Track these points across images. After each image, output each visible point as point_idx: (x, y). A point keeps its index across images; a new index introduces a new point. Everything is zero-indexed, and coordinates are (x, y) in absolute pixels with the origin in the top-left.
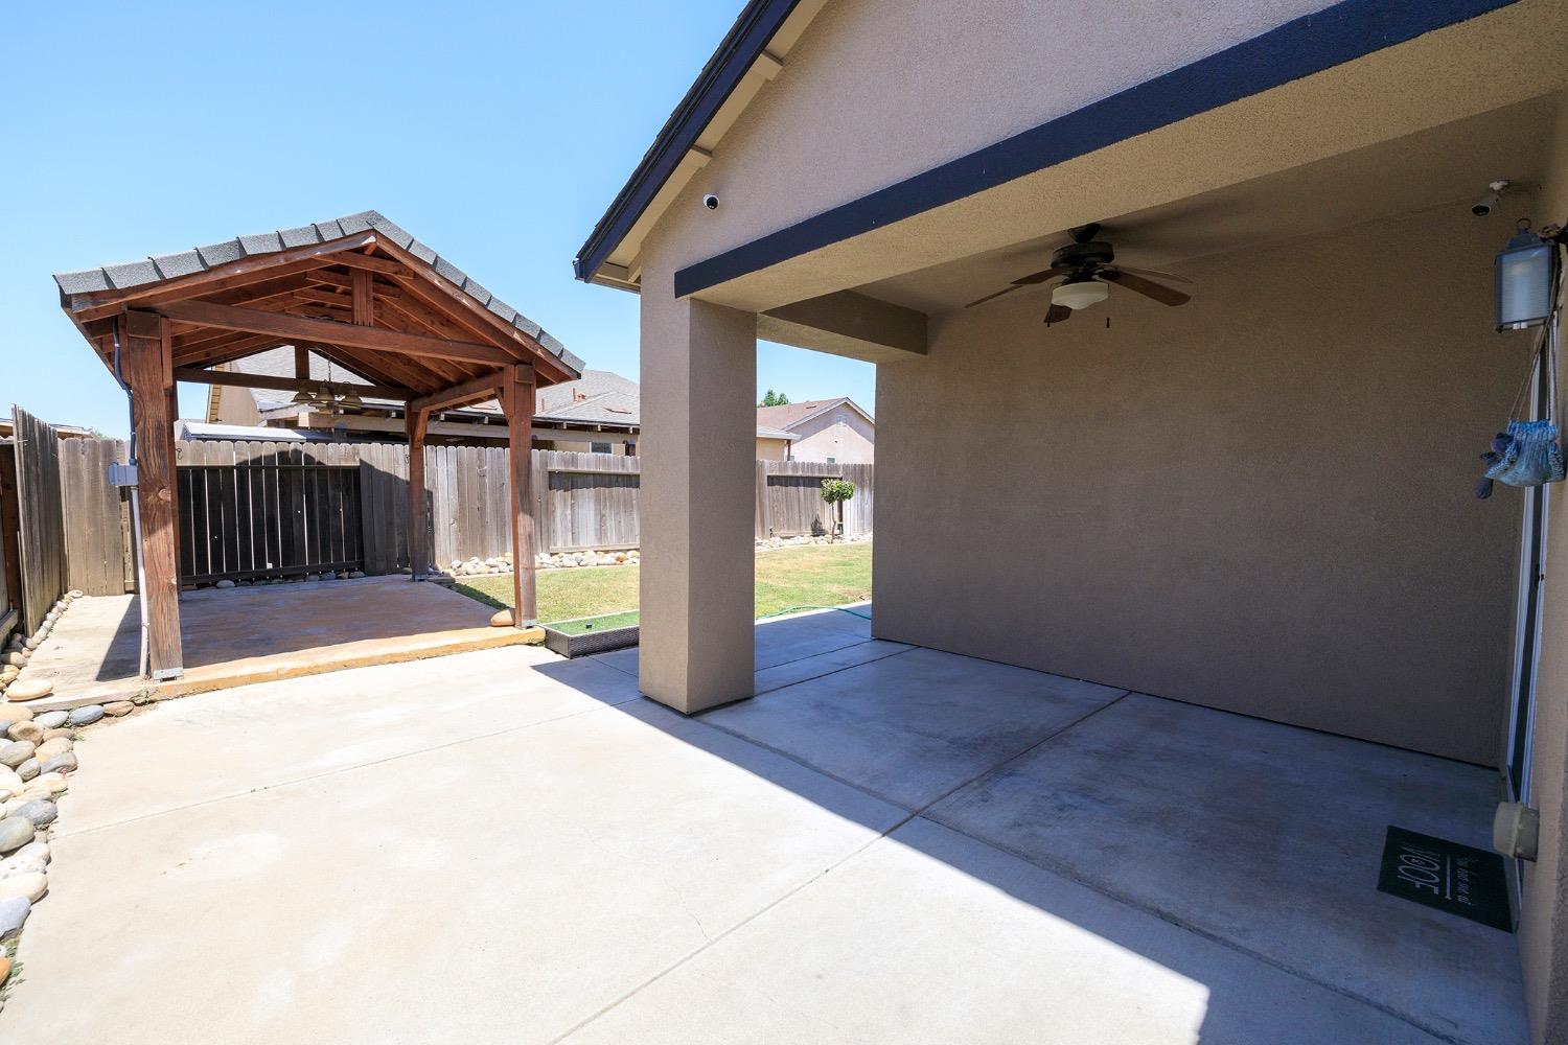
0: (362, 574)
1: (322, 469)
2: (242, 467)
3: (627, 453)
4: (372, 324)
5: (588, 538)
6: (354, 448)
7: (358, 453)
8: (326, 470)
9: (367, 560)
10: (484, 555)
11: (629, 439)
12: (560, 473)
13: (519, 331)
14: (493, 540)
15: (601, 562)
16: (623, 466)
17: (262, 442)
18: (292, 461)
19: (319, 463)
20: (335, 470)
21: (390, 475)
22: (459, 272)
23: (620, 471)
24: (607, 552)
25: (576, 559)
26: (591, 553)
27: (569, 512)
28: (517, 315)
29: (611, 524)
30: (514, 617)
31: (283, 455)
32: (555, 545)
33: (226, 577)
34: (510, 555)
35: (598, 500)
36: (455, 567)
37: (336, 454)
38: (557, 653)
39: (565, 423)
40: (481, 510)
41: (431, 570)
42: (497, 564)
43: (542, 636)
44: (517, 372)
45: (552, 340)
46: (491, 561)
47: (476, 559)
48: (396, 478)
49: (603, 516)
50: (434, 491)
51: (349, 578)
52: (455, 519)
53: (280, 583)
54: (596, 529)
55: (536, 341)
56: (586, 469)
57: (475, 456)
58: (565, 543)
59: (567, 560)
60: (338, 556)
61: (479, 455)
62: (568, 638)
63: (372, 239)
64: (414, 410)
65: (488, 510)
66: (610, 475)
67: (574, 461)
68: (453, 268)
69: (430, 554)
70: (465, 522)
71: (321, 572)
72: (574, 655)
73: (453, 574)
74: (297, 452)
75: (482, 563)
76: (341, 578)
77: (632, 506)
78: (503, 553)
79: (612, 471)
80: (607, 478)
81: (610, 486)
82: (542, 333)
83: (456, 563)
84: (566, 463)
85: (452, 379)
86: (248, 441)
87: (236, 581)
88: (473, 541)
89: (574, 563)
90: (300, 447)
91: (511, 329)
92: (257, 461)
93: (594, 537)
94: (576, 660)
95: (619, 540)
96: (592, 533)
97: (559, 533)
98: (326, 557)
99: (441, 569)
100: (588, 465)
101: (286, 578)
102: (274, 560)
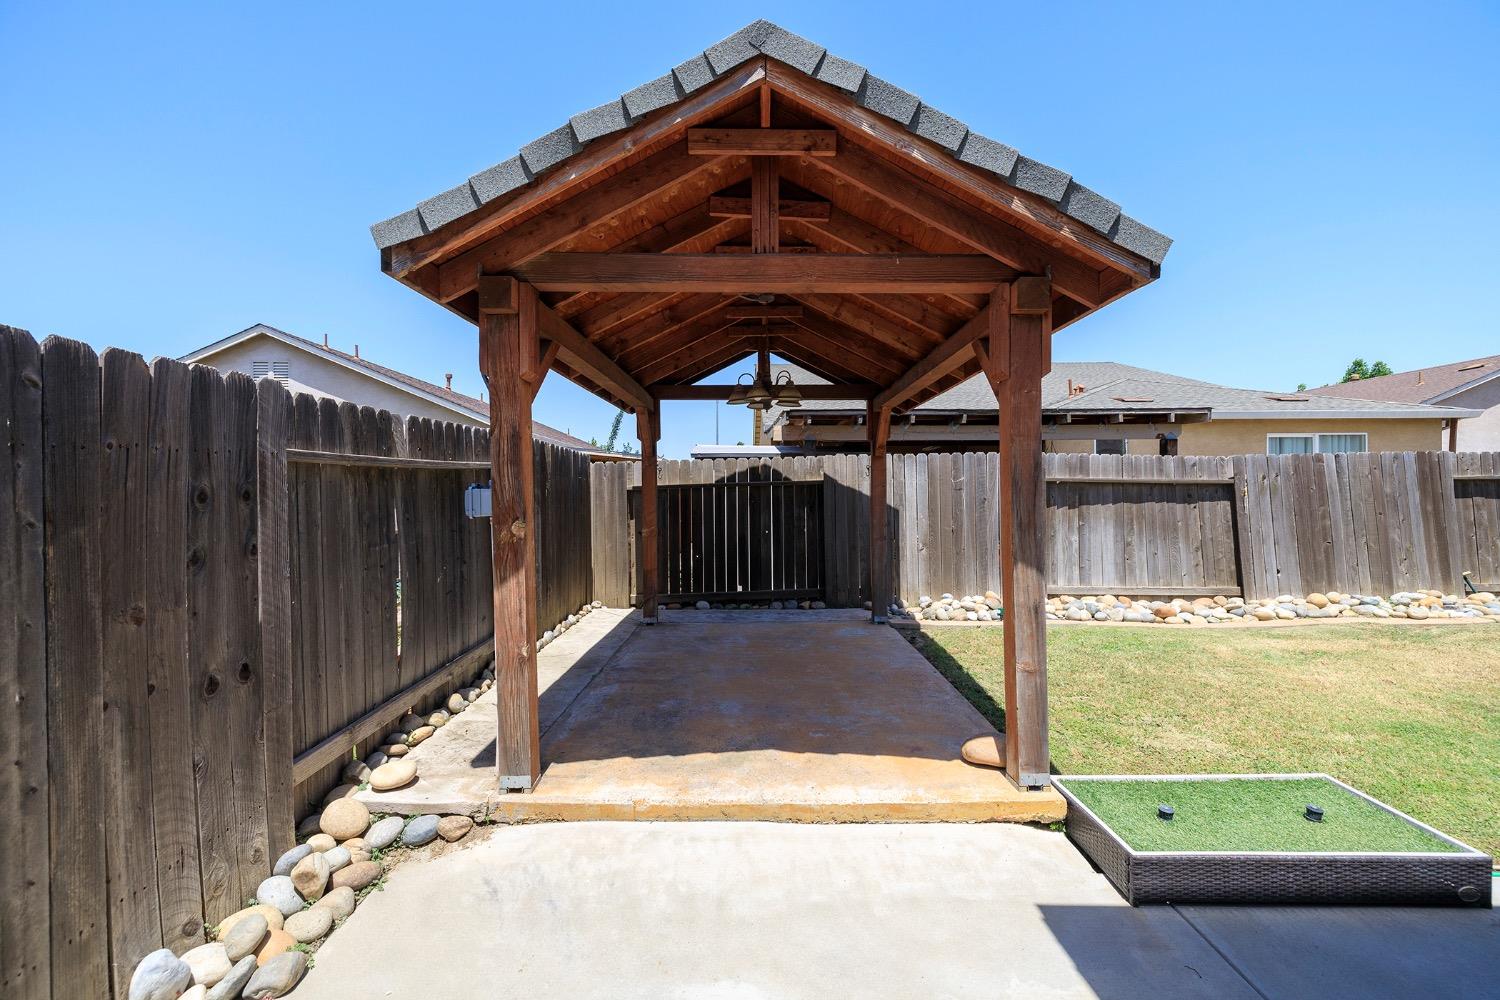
0: (822, 604)
1: (789, 485)
2: (720, 483)
3: (1164, 451)
4: (777, 249)
5: (1105, 575)
6: (819, 461)
7: (822, 467)
8: (792, 487)
9: (829, 588)
10: (959, 593)
11: (1165, 430)
12: (1063, 483)
13: (1027, 196)
14: (970, 572)
15: (1130, 614)
16: (1161, 471)
17: (737, 458)
18: (762, 478)
19: (786, 479)
20: (802, 485)
21: (853, 490)
22: (903, 97)
23: (1156, 478)
24: (1134, 598)
25: (1088, 608)
26: (1109, 599)
27: (1075, 538)
28: (1020, 160)
29: (1140, 555)
30: (1002, 752)
31: (754, 470)
32: (1055, 582)
33: (703, 598)
34: (995, 595)
35: (1120, 523)
36: (923, 605)
37: (802, 469)
38: (1098, 869)
39: (1069, 415)
40: (957, 533)
41: (895, 607)
42: (976, 607)
43: (1061, 814)
44: (1015, 294)
45: (1095, 201)
46: (967, 601)
47: (949, 597)
48: (861, 493)
49: (1129, 544)
50: (901, 509)
51: (811, 608)
52: (924, 544)
53: (747, 608)
54: (1116, 564)
55: (1058, 208)
56: (1101, 477)
57: (950, 464)
58: (1070, 580)
59: (1075, 607)
60: (801, 585)
61: (955, 462)
62: (1128, 856)
63: (759, 74)
64: (876, 410)
65: (965, 534)
66: (1140, 484)
67: (1083, 465)
68: (894, 91)
69: (895, 585)
70: (936, 549)
71: (783, 598)
72: (1141, 900)
73: (918, 616)
74: (766, 467)
75: (956, 604)
76: (802, 608)
77: (1176, 530)
78: (982, 589)
79: (1143, 478)
80: (1135, 488)
81: (1139, 500)
82: (1072, 187)
83: (925, 600)
84: (1071, 468)
85: (914, 353)
86: (725, 458)
87: (711, 603)
88: (948, 576)
89: (1085, 614)
90: (769, 462)
91: (1006, 193)
92: (732, 478)
93: (1113, 576)
94: (1152, 914)
95: (1154, 578)
96: (1110, 568)
97: (1061, 566)
98: (790, 584)
99: (909, 606)
100: (1105, 470)
101: (754, 602)
102: (744, 583)
